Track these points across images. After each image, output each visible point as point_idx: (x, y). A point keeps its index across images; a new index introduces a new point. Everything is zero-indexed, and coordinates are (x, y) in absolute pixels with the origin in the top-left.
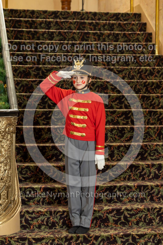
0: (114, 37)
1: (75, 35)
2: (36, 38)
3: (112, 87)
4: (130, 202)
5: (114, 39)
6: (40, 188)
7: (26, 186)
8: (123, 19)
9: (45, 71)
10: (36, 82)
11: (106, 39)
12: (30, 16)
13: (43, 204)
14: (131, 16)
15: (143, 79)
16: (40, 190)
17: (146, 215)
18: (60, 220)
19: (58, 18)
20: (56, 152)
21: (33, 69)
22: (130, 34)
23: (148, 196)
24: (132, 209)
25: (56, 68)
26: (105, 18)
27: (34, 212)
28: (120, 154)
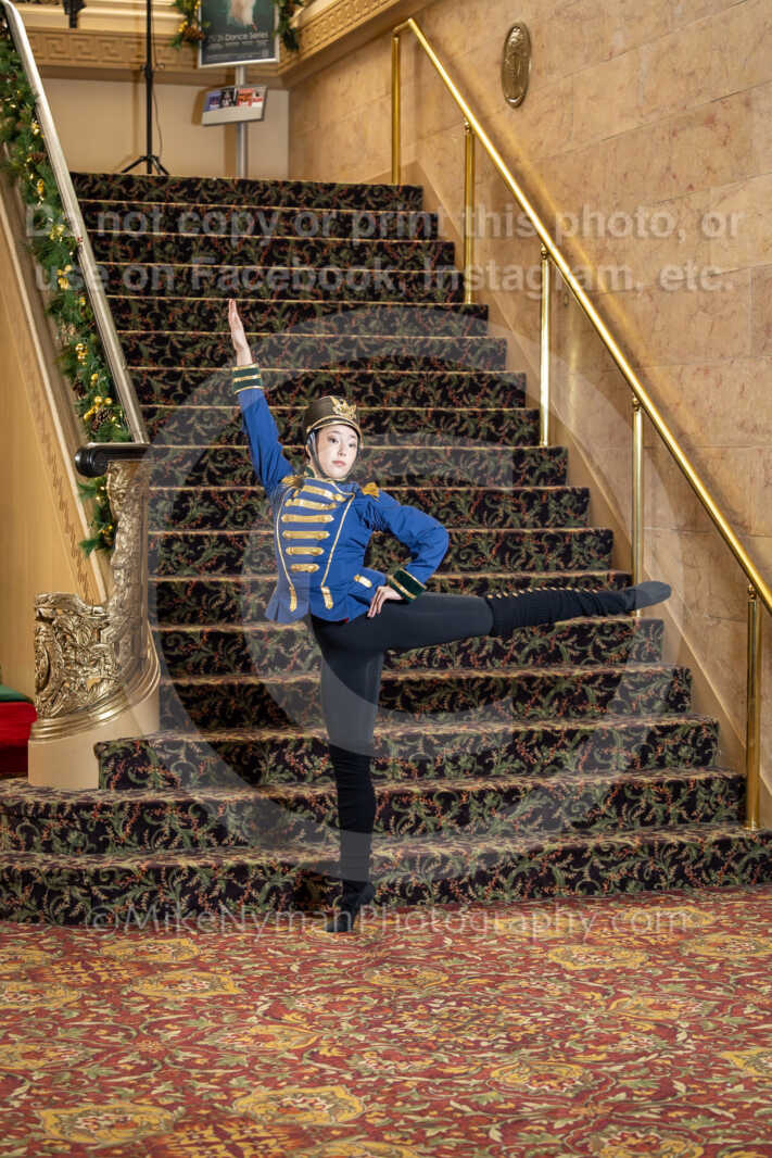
0: (351, 253)
1: (248, 246)
2: (144, 256)
3: (358, 390)
4: (413, 667)
5: (354, 259)
6: (202, 633)
7: (167, 629)
8: (375, 203)
9: (179, 346)
10: (160, 378)
11: (333, 258)
12: (120, 191)
13: (207, 672)
14: (396, 193)
15: (433, 368)
16: (201, 637)
17: (455, 694)
18: (253, 704)
19: (197, 200)
20: (227, 550)
21: (148, 341)
22: (394, 246)
23: (457, 654)
24: (422, 681)
25: (206, 338)
26: (324, 199)
27: (191, 686)
28: (385, 555)
